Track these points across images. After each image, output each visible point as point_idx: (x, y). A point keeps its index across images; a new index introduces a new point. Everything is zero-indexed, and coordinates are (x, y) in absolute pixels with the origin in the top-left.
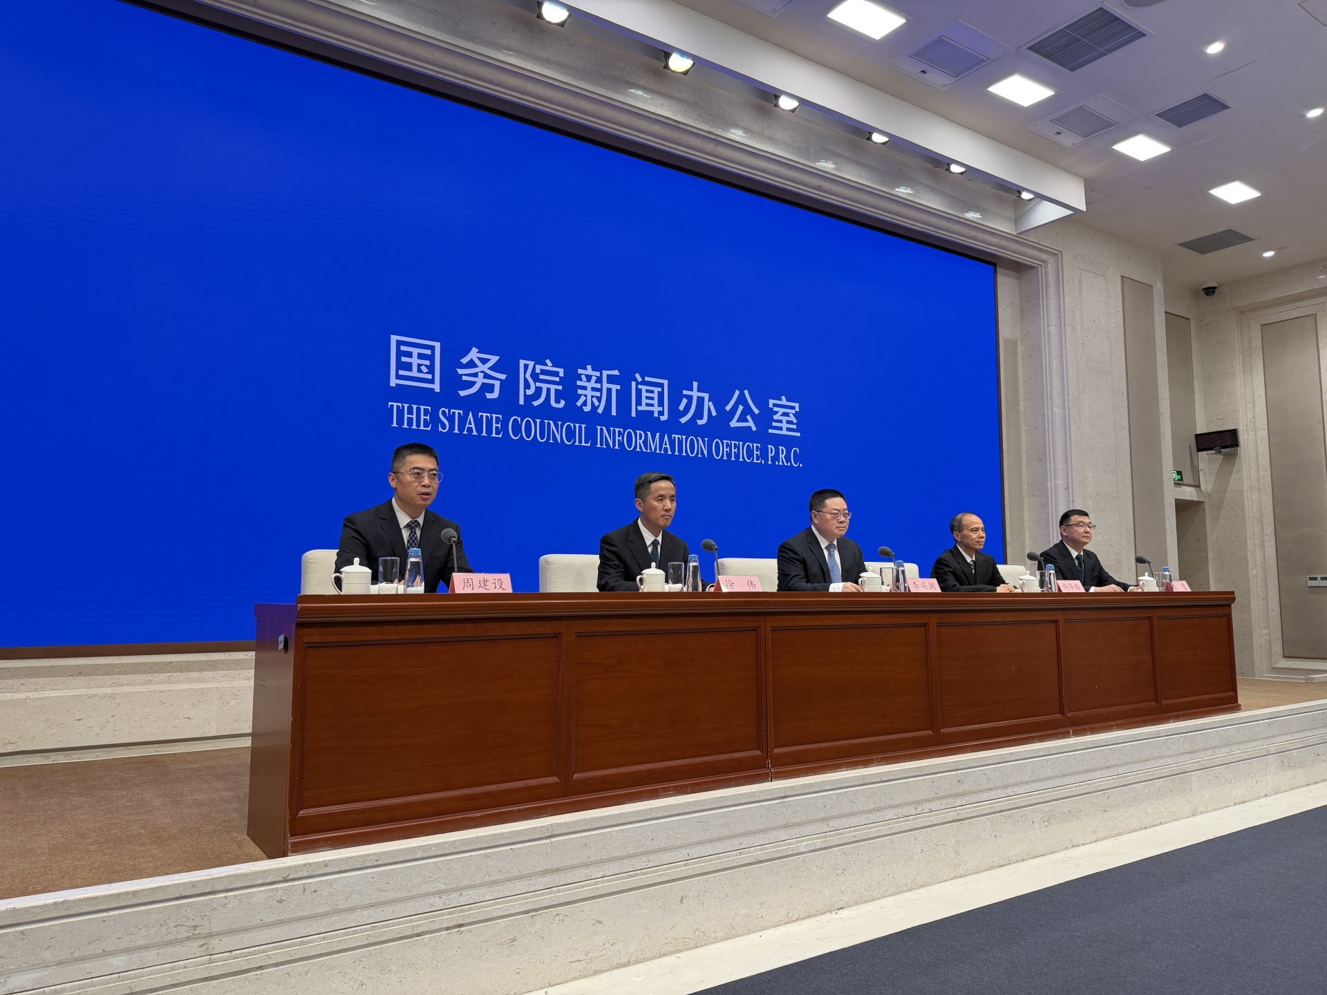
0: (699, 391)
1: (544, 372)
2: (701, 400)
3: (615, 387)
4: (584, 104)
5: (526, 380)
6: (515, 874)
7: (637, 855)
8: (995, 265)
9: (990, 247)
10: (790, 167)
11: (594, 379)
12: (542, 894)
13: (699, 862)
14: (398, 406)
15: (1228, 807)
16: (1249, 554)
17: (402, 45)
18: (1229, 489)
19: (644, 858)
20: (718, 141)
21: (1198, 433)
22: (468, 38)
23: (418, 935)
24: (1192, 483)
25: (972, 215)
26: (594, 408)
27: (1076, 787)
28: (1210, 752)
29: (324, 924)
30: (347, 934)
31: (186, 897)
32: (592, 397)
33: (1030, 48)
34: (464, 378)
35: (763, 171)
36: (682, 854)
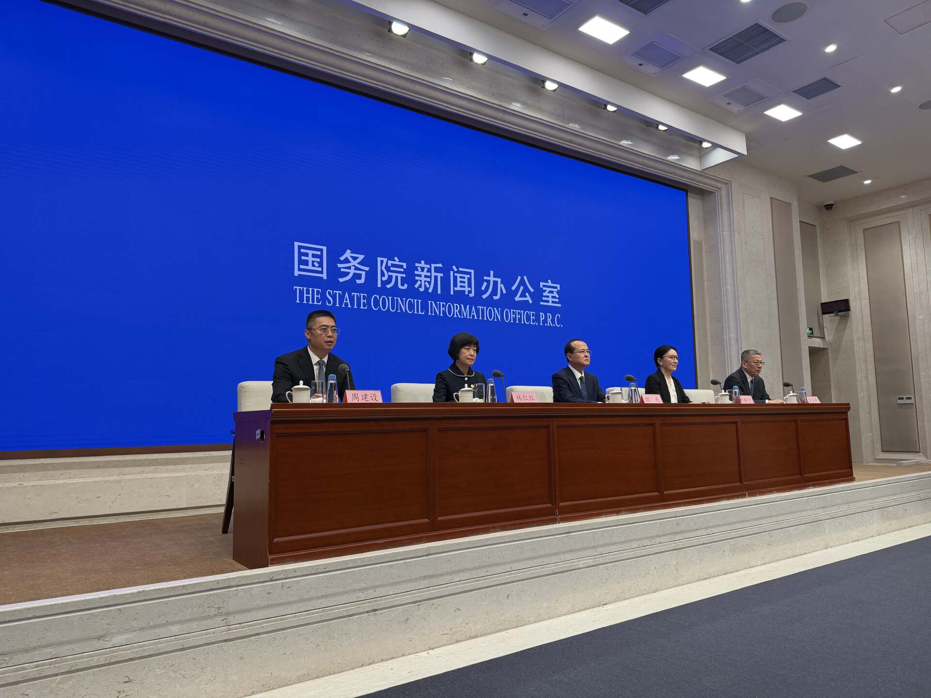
0: (494, 277)
1: (393, 265)
2: (495, 283)
3: (440, 275)
4: (418, 88)
5: (382, 271)
6: (407, 578)
7: (480, 567)
8: (686, 191)
9: (683, 179)
10: (552, 127)
11: (426, 270)
12: (424, 591)
13: (518, 573)
14: (300, 289)
15: (847, 543)
16: (858, 383)
17: (301, 50)
18: (844, 339)
19: (485, 570)
20: (506, 112)
21: (823, 302)
22: (343, 45)
23: (350, 616)
24: (819, 336)
25: (673, 158)
26: (426, 289)
27: (751, 529)
28: (836, 507)
29: (294, 608)
30: (308, 614)
31: (214, 590)
32: (425, 281)
33: (710, 49)
34: (342, 270)
35: (535, 131)
36: (507, 567)
